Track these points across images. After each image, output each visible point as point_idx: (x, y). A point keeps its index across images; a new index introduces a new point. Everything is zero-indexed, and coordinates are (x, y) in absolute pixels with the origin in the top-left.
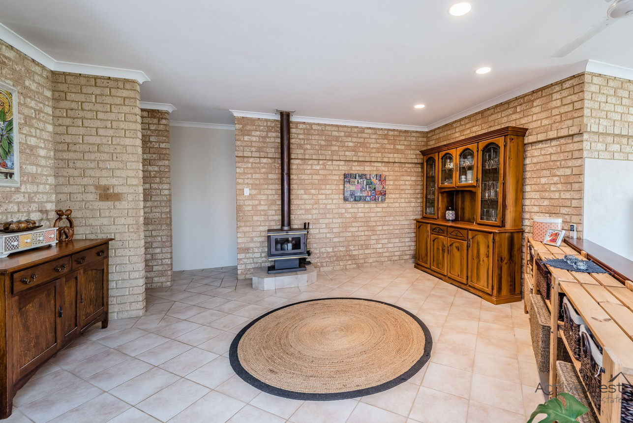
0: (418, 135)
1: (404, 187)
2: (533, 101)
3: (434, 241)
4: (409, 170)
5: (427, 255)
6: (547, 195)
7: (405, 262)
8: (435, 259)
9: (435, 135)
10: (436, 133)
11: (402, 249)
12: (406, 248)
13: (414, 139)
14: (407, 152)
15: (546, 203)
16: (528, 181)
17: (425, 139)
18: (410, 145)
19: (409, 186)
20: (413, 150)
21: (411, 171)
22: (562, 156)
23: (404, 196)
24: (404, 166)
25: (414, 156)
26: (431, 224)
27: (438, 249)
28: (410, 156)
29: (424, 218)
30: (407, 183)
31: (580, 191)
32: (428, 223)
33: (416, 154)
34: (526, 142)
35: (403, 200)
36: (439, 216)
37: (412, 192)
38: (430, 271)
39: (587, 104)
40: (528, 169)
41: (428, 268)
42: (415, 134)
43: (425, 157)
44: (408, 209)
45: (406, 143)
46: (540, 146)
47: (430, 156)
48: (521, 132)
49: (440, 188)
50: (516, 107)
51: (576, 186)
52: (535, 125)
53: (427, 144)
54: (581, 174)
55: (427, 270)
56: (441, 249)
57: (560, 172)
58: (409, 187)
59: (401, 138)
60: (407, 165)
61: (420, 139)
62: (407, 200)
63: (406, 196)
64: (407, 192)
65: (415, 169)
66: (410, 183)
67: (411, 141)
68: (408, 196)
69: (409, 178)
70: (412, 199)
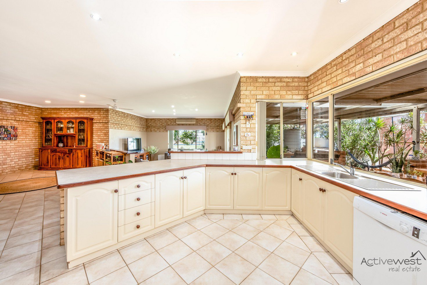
0: (36, 108)
1: (29, 133)
2: (95, 111)
3: (53, 156)
4: (31, 125)
5: (48, 162)
6: (100, 137)
7: (29, 170)
8: (54, 163)
11: (27, 163)
12: (30, 163)
13: (34, 110)
14: (30, 116)
15: (100, 139)
16: (94, 133)
18: (32, 113)
20: (33, 115)
21: (32, 126)
22: (104, 127)
23: (28, 137)
24: (28, 123)
25: (34, 119)
26: (51, 149)
27: (56, 159)
28: (31, 118)
29: (44, 147)
30: (30, 131)
31: (108, 136)
32: (49, 149)
33: (35, 118)
34: (93, 122)
35: (28, 139)
37: (33, 136)
38: (50, 169)
39: (109, 116)
40: (94, 130)
41: (49, 168)
43: (44, 120)
44: (31, 144)
45: (29, 112)
46: (98, 124)
47: (48, 120)
48: (92, 119)
49: (55, 135)
50: (89, 111)
51: (107, 135)
52: (96, 117)
54: (108, 132)
55: (49, 169)
56: (57, 158)
57: (103, 131)
58: (31, 133)
59: (26, 109)
60: (30, 122)
61: (38, 111)
62: (30, 139)
63: (30, 137)
64: (30, 135)
65: (35, 125)
66: (32, 131)
67: (32, 111)
68: (31, 137)
69: (31, 129)
70: (33, 139)
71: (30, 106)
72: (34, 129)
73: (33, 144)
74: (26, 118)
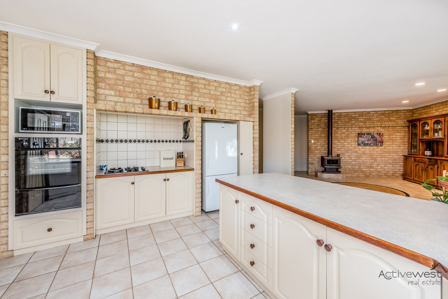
0: (406, 111)
1: (396, 139)
3: (416, 166)
4: (399, 130)
5: (411, 173)
7: (396, 177)
8: (417, 175)
10: (419, 110)
11: (393, 170)
12: (397, 170)
13: (403, 114)
17: (411, 113)
18: (400, 117)
19: (399, 138)
20: (402, 119)
21: (400, 130)
23: (395, 143)
24: (395, 128)
25: (403, 123)
26: (414, 157)
27: (419, 170)
28: (399, 123)
29: (410, 154)
30: (398, 137)
32: (412, 157)
33: (404, 122)
35: (395, 145)
36: (420, 153)
37: (401, 141)
41: (412, 180)
42: (403, 111)
43: (410, 123)
44: (398, 150)
45: (397, 116)
47: (413, 123)
49: (420, 140)
53: (412, 116)
55: (412, 181)
56: (421, 169)
58: (399, 139)
59: (393, 114)
60: (397, 127)
61: (407, 113)
62: (397, 145)
63: (397, 143)
64: (397, 141)
65: (403, 129)
66: (400, 136)
67: (400, 115)
68: (399, 143)
69: (399, 134)
70: (402, 145)
71: (398, 110)
72: (402, 134)
73: (401, 150)
74: (393, 123)
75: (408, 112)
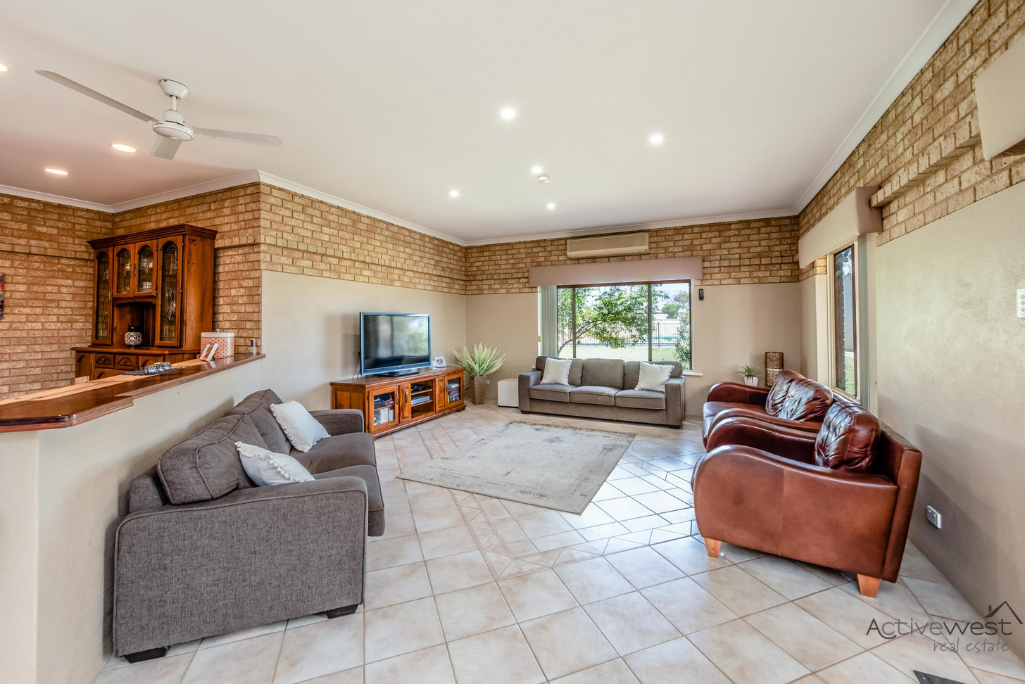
0: (92, 215)
1: (57, 297)
2: (224, 200)
4: (70, 270)
6: (235, 308)
9: (124, 220)
10: (126, 218)
13: (83, 221)
15: (235, 317)
16: (221, 293)
17: (109, 225)
19: (71, 296)
20: (79, 237)
21: (74, 272)
22: (246, 266)
28: (70, 247)
29: (94, 345)
30: (64, 290)
31: (259, 303)
33: (82, 245)
34: (216, 246)
35: (54, 318)
36: (114, 340)
37: (76, 306)
39: (263, 214)
40: (221, 278)
42: (84, 213)
43: (96, 251)
44: (66, 333)
45: (62, 225)
46: (230, 253)
47: (102, 250)
48: (211, 235)
49: (114, 299)
50: (210, 203)
51: (256, 298)
52: (226, 228)
53: (113, 232)
54: (259, 286)
57: (245, 284)
58: (69, 297)
60: (63, 261)
61: (98, 223)
62: (62, 318)
63: (62, 312)
64: (63, 304)
65: (85, 269)
66: (72, 290)
67: (74, 224)
68: (69, 311)
69: (70, 282)
70: (78, 317)
71: (66, 207)
72: (82, 284)
73: (76, 333)
74: (46, 244)
75: (100, 220)
